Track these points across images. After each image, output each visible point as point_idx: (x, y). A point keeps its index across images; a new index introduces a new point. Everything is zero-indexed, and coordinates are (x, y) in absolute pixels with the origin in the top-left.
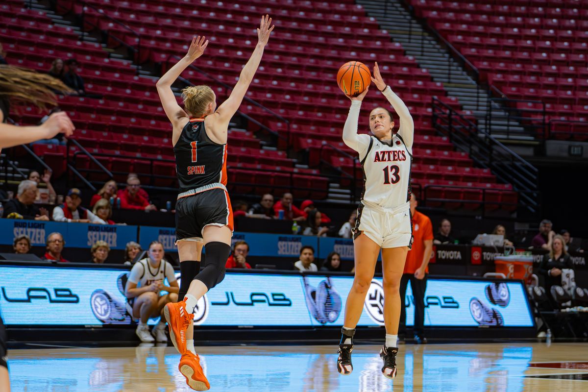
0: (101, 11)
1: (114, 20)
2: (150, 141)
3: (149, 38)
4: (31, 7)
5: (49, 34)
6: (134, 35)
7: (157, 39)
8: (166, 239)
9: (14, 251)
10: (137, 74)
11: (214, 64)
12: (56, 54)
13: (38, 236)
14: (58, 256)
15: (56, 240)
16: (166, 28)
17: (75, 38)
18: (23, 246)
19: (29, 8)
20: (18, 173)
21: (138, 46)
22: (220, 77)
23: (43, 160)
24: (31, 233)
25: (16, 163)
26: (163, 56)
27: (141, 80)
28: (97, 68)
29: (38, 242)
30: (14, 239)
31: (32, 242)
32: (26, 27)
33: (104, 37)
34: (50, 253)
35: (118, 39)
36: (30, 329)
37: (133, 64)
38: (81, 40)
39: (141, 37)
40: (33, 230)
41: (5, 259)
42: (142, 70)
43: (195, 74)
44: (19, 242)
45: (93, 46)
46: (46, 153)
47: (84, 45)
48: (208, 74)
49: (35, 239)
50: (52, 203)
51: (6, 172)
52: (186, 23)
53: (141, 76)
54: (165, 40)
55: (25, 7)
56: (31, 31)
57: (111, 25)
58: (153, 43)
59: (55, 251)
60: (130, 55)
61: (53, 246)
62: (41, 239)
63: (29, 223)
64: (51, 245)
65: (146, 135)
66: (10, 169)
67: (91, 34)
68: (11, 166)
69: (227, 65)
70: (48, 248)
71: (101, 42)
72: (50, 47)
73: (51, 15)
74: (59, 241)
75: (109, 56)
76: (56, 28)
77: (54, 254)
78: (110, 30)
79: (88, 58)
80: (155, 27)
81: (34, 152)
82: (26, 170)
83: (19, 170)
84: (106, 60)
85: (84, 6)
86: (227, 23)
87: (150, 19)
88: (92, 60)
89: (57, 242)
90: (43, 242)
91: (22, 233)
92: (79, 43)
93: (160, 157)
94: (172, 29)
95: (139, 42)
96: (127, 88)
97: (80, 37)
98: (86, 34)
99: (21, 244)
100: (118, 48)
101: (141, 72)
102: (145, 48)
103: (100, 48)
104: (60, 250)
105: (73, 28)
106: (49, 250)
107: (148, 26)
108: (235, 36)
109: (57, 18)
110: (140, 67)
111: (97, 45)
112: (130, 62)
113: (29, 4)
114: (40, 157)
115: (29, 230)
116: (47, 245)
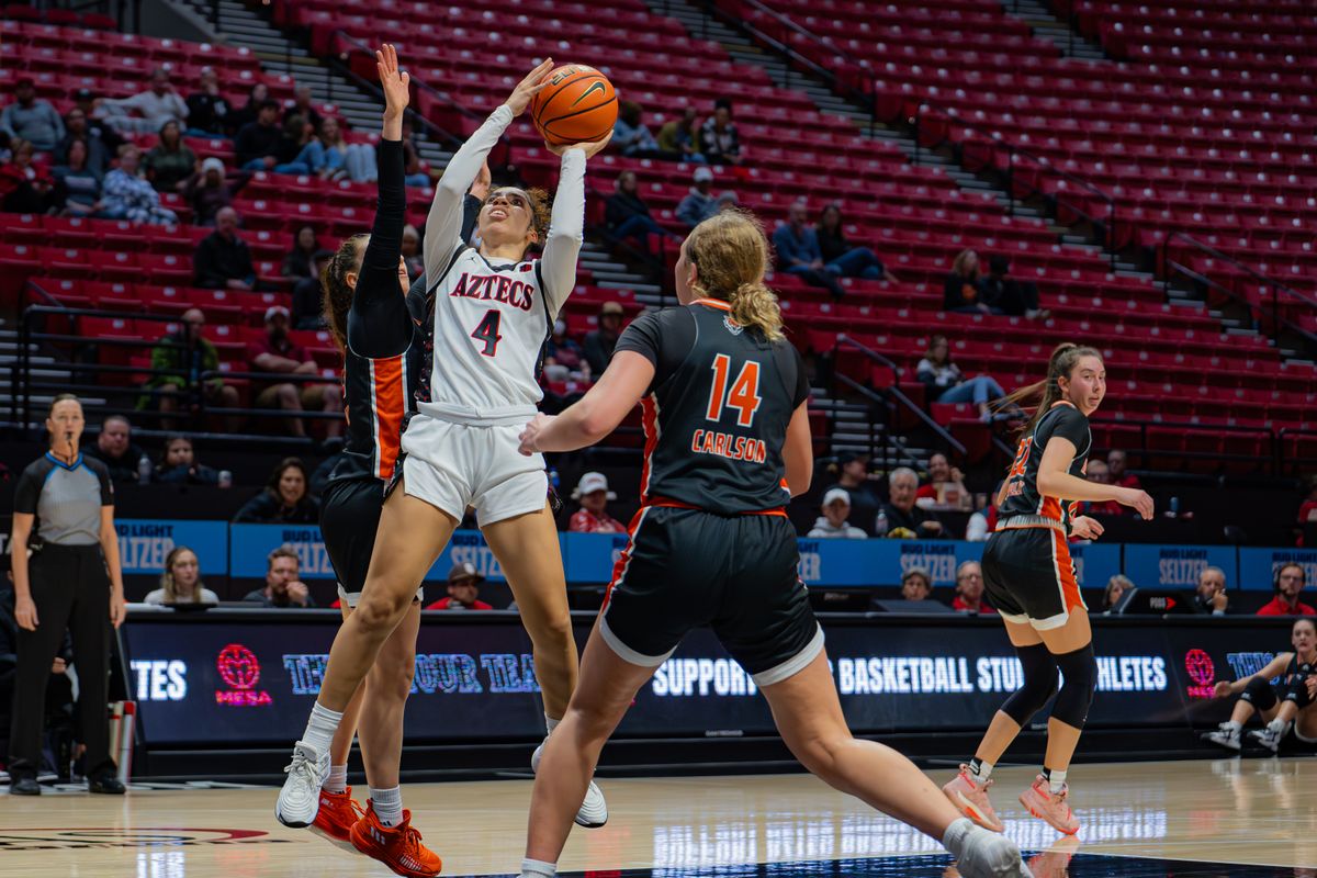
0: (1043, 160)
1: (1068, 177)
2: (1139, 389)
3: (1131, 204)
4: (918, 161)
5: (952, 207)
6: (1103, 201)
7: (1146, 204)
8: (1173, 567)
9: (903, 598)
10: (1112, 270)
11: (1251, 245)
12: (966, 243)
13: (943, 569)
14: (978, 602)
15: (971, 576)
16: (1159, 185)
17: (997, 211)
18: (915, 587)
19: (914, 164)
20: (906, 457)
21: (1112, 220)
22: (1263, 267)
23: (949, 433)
24: (932, 563)
25: (903, 439)
26: (1158, 235)
27: (1120, 280)
28: (1039, 262)
29: (943, 579)
30: (902, 576)
31: (934, 579)
32: (911, 196)
33: (1050, 207)
34: (962, 599)
35: (1075, 209)
36: (934, 735)
37: (1105, 252)
38: (1010, 214)
39: (1117, 202)
40: (935, 557)
41: (886, 611)
42: (1120, 262)
43: (1217, 265)
44: (908, 581)
45: (1032, 225)
46: (954, 419)
47: (1015, 223)
48: (1240, 263)
49: (938, 574)
50: (966, 509)
51: (886, 455)
52: (1197, 174)
53: (1119, 273)
54: (1161, 206)
55: (909, 161)
56: (921, 203)
57: (1061, 184)
58: (1138, 212)
59: (972, 594)
60: (1098, 235)
61: (966, 587)
62: (949, 573)
63: (927, 547)
64: (963, 583)
65: (1132, 380)
66: (891, 450)
67: (1026, 202)
68: (893, 445)
69: (1274, 244)
70: (958, 589)
71: (1042, 216)
72: (953, 230)
73: (955, 173)
74: (977, 577)
75: (1059, 241)
76: (965, 196)
77: (970, 600)
78: (1061, 194)
79: (1023, 245)
80: (1140, 183)
81: (932, 418)
82: (921, 451)
83: (908, 451)
84: (1056, 248)
85: (1011, 154)
86: (1270, 169)
87: (1132, 170)
88: (1029, 249)
89: (974, 579)
90: (951, 578)
91: (915, 563)
92: (1006, 220)
93: (1158, 418)
94: (1172, 184)
95: (1113, 212)
96: (1094, 296)
97: (1007, 208)
98: (1017, 203)
99: (912, 584)
100: (1076, 225)
101: (1118, 265)
102: (1125, 222)
103: (1044, 226)
104: (980, 592)
105: (995, 193)
106: (961, 593)
107: (1129, 183)
108: (1287, 191)
109: (965, 178)
110: (1116, 257)
111: (1037, 222)
112: (1099, 248)
113: (914, 156)
114: (943, 426)
115: (928, 558)
116: (957, 584)
